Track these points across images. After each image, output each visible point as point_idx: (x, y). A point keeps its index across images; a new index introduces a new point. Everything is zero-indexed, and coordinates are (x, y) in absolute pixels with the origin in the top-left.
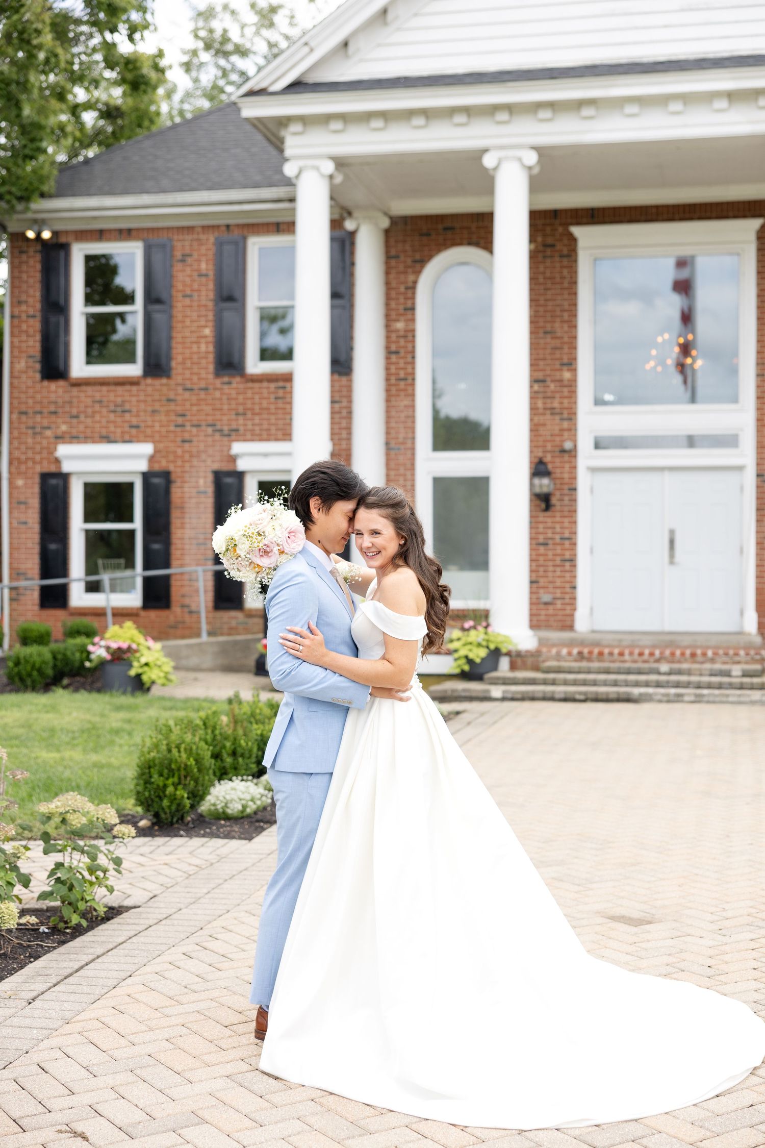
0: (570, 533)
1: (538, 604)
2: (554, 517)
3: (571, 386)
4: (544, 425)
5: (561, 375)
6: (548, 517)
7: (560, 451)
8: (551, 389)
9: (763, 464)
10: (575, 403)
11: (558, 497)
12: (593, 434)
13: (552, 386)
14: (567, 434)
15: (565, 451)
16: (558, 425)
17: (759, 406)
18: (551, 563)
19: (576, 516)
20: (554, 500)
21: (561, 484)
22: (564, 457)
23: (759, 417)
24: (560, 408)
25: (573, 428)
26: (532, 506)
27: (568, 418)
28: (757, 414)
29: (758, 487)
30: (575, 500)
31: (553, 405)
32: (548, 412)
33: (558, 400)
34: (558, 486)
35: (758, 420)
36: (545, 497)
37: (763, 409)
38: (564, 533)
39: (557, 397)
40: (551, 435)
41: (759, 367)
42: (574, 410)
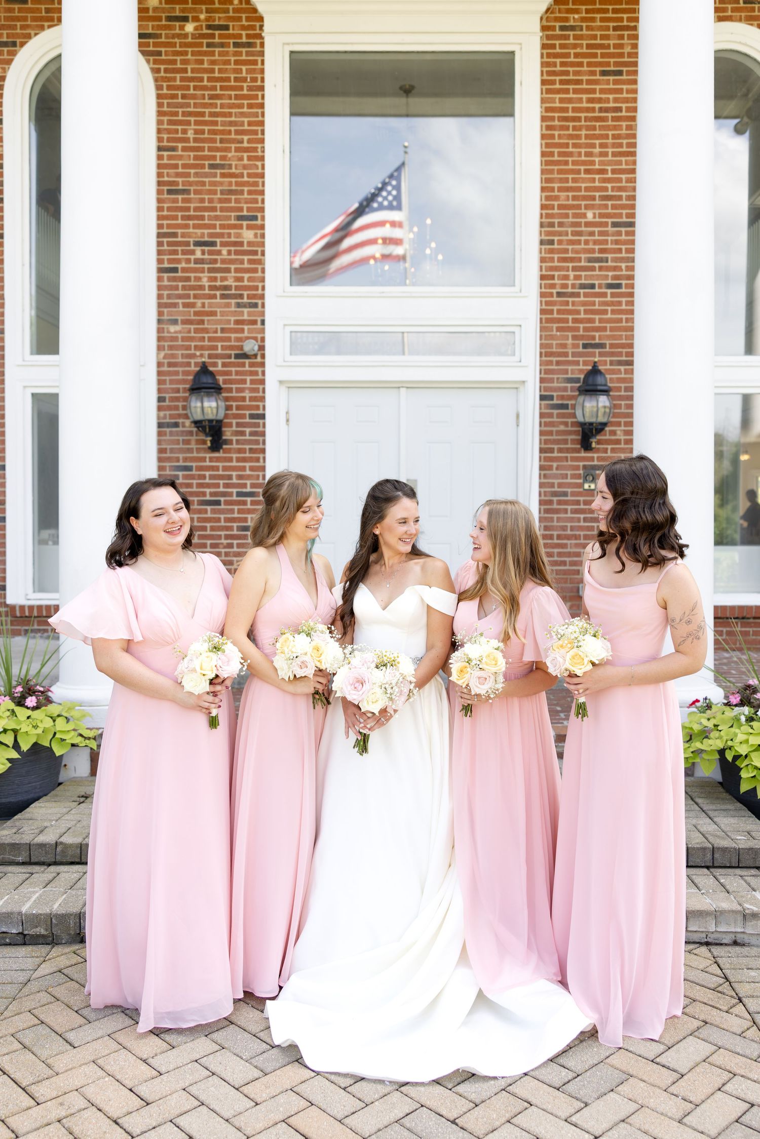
0: (253, 486)
3: (255, 253)
4: (214, 314)
5: (238, 235)
6: (218, 459)
7: (237, 356)
8: (222, 257)
9: (551, 380)
10: (263, 280)
11: (234, 428)
12: (289, 329)
13: (224, 251)
14: (248, 329)
15: (245, 356)
16: (234, 313)
17: (543, 290)
18: (223, 533)
19: (264, 458)
20: (228, 433)
21: (238, 408)
22: (243, 365)
23: (544, 307)
24: (237, 288)
25: (259, 319)
26: (193, 442)
27: (250, 303)
28: (541, 302)
29: (542, 415)
30: (263, 434)
31: (226, 283)
32: (218, 293)
33: (233, 274)
34: (234, 411)
35: (542, 312)
36: (211, 427)
37: (551, 295)
38: (245, 486)
39: (233, 270)
40: (223, 330)
41: (543, 230)
42: (260, 292)
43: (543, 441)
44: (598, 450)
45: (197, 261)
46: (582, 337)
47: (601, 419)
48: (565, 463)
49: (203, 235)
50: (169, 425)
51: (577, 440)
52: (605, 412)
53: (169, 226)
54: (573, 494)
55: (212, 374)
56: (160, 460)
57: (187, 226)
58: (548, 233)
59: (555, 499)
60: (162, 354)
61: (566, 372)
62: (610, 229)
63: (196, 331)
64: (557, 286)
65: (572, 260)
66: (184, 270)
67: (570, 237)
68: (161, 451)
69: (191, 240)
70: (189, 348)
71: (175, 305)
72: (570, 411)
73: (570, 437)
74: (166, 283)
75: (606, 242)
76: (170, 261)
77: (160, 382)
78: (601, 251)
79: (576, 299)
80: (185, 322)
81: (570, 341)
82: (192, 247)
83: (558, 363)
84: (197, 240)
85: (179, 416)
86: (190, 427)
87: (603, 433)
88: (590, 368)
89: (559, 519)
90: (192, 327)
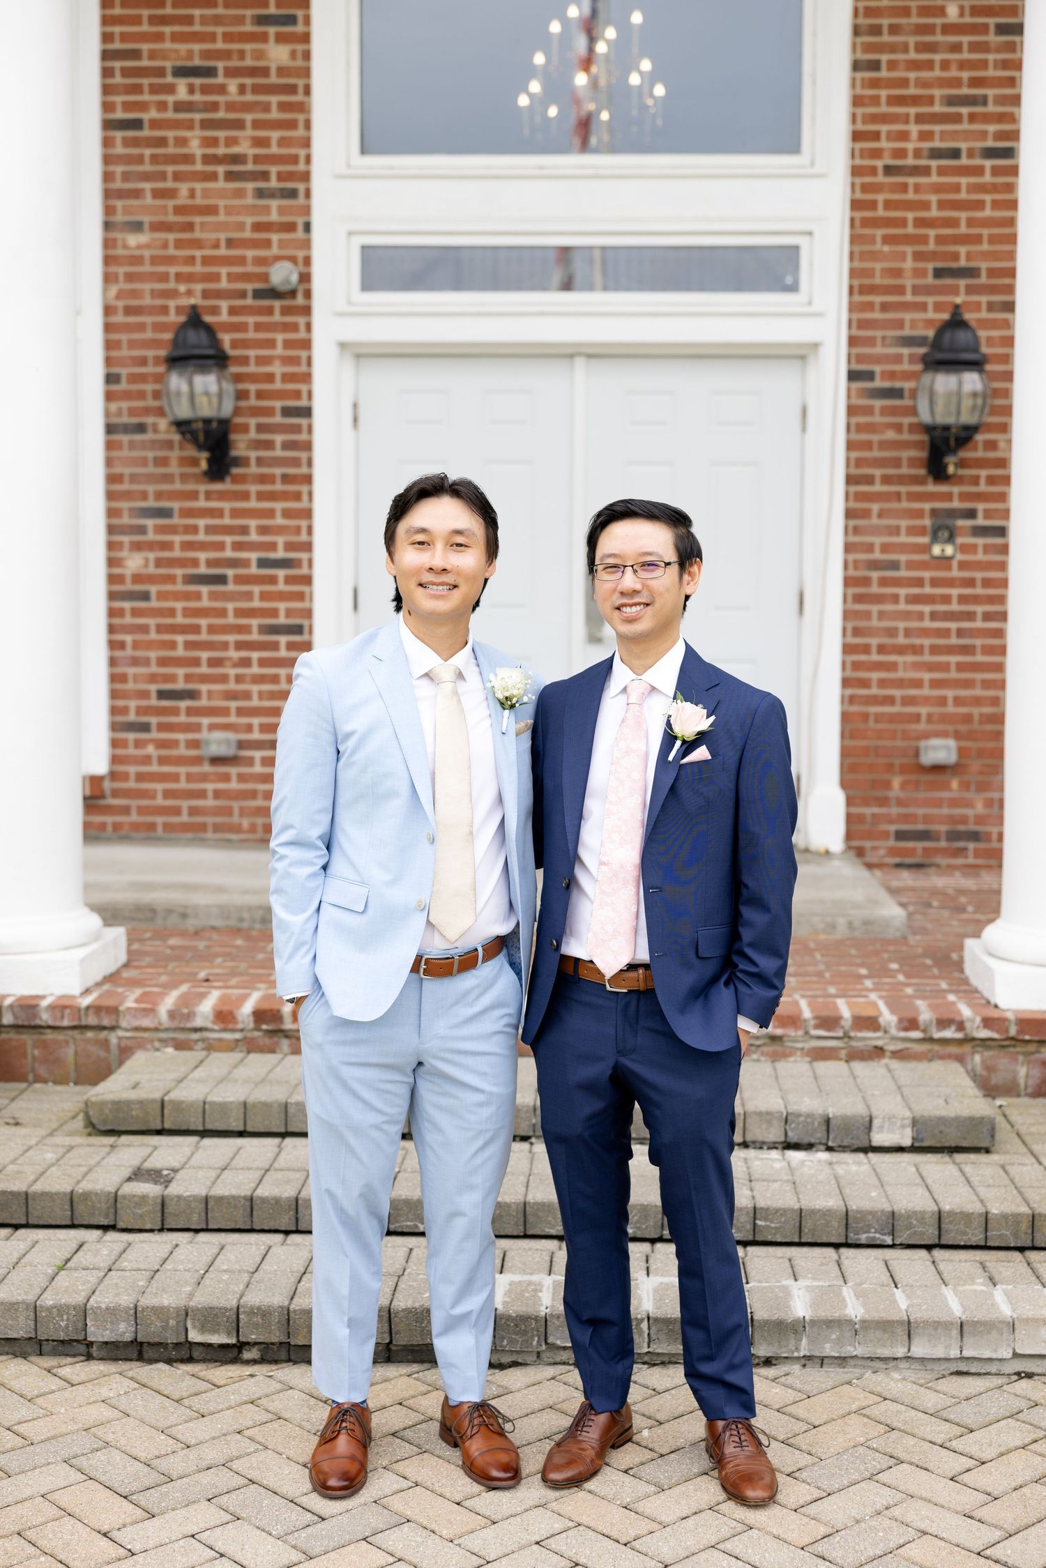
0: (290, 547)
1: (198, 760)
2: (245, 496)
3: (292, 89)
4: (211, 210)
5: (259, 55)
6: (222, 496)
7: (258, 294)
8: (228, 98)
9: (871, 342)
10: (307, 143)
11: (253, 434)
12: (358, 241)
13: (233, 86)
14: (280, 241)
15: (274, 293)
16: (253, 210)
17: (858, 162)
18: (231, 638)
19: (310, 494)
20: (241, 445)
21: (260, 395)
22: (269, 311)
23: (859, 195)
24: (257, 159)
25: (300, 221)
26: (174, 462)
27: (282, 190)
28: (853, 185)
29: (851, 410)
30: (308, 446)
31: (235, 150)
32: (221, 170)
33: (249, 132)
34: (253, 402)
35: (856, 205)
36: (207, 433)
37: (873, 171)
38: (272, 546)
39: (249, 124)
40: (230, 243)
41: (859, 40)
42: (301, 167)
43: (852, 463)
44: (959, 480)
45: (180, 107)
46: (933, 256)
47: (967, 418)
48: (894, 505)
49: (190, 54)
50: (127, 429)
51: (920, 459)
52: (974, 407)
53: (124, 37)
54: (911, 565)
55: (209, 330)
56: (110, 496)
57: (159, 37)
58: (869, 48)
59: (875, 575)
60: (113, 290)
61: (900, 324)
62: (992, 38)
63: (179, 244)
64: (886, 154)
65: (915, 100)
66: (155, 124)
67: (913, 55)
68: (112, 479)
69: (168, 65)
70: (164, 278)
71: (137, 194)
72: (906, 402)
73: (906, 454)
74: (119, 150)
75: (984, 64)
76: (127, 106)
77: (109, 345)
78: (975, 82)
79: (922, 180)
80: (157, 227)
81: (909, 264)
82: (169, 79)
83: (885, 307)
84: (179, 63)
85: (147, 411)
86: (168, 432)
87: (970, 445)
88: (946, 316)
89: (882, 615)
90: (171, 237)
